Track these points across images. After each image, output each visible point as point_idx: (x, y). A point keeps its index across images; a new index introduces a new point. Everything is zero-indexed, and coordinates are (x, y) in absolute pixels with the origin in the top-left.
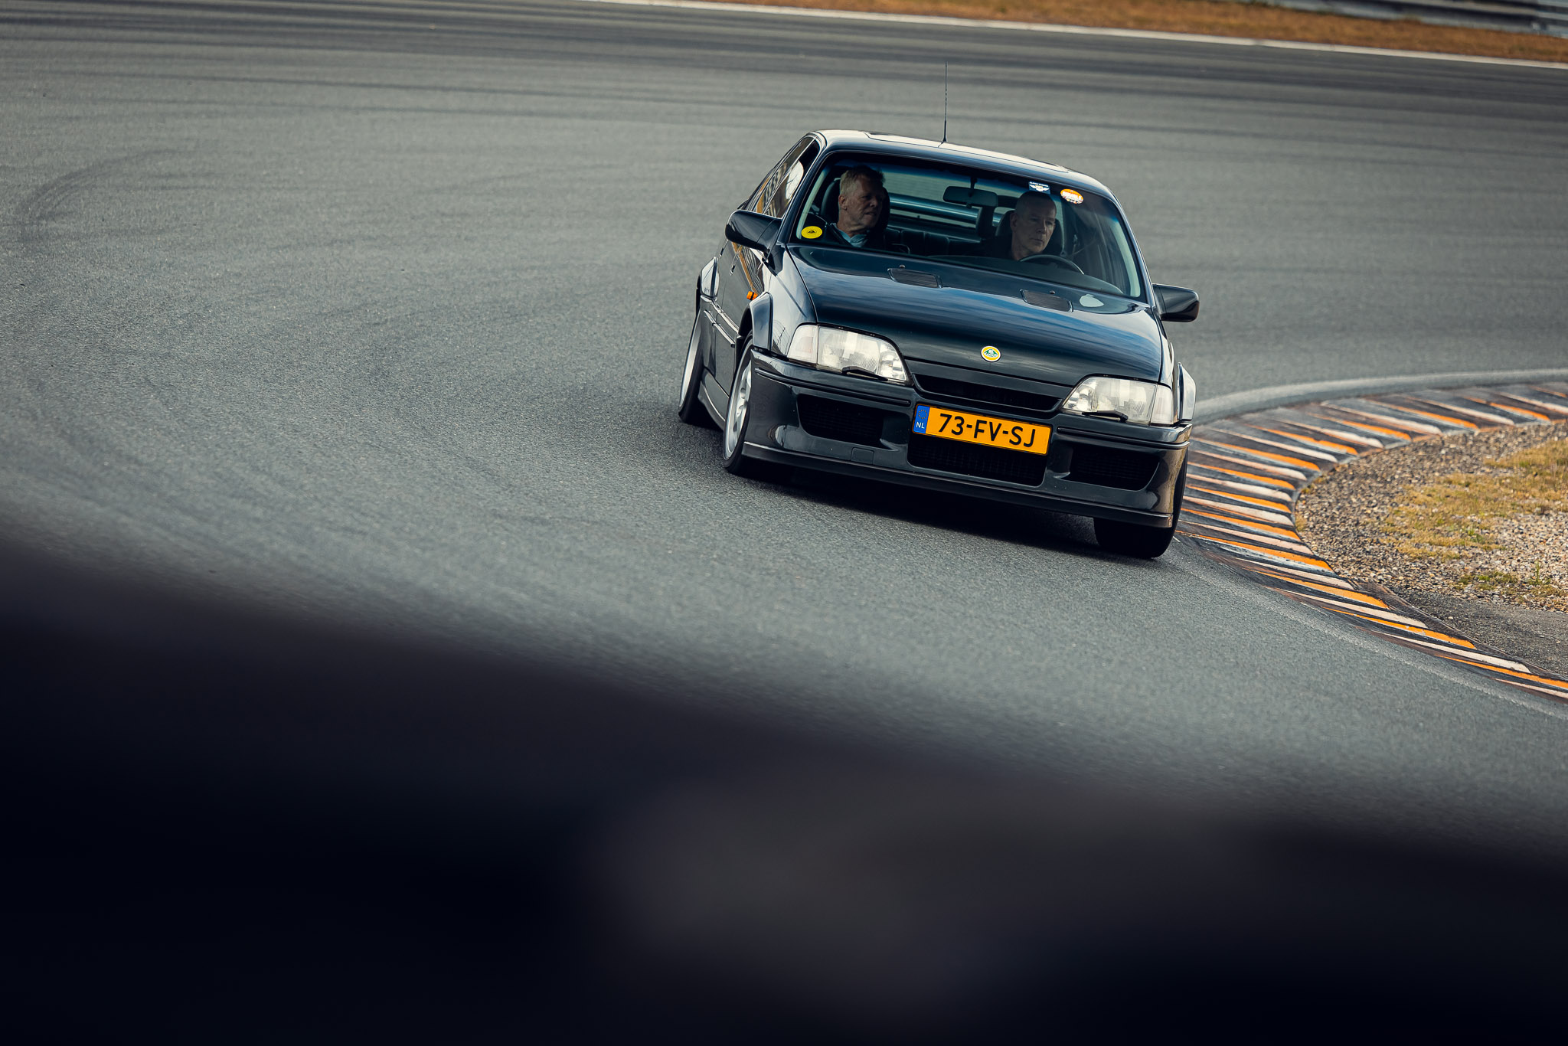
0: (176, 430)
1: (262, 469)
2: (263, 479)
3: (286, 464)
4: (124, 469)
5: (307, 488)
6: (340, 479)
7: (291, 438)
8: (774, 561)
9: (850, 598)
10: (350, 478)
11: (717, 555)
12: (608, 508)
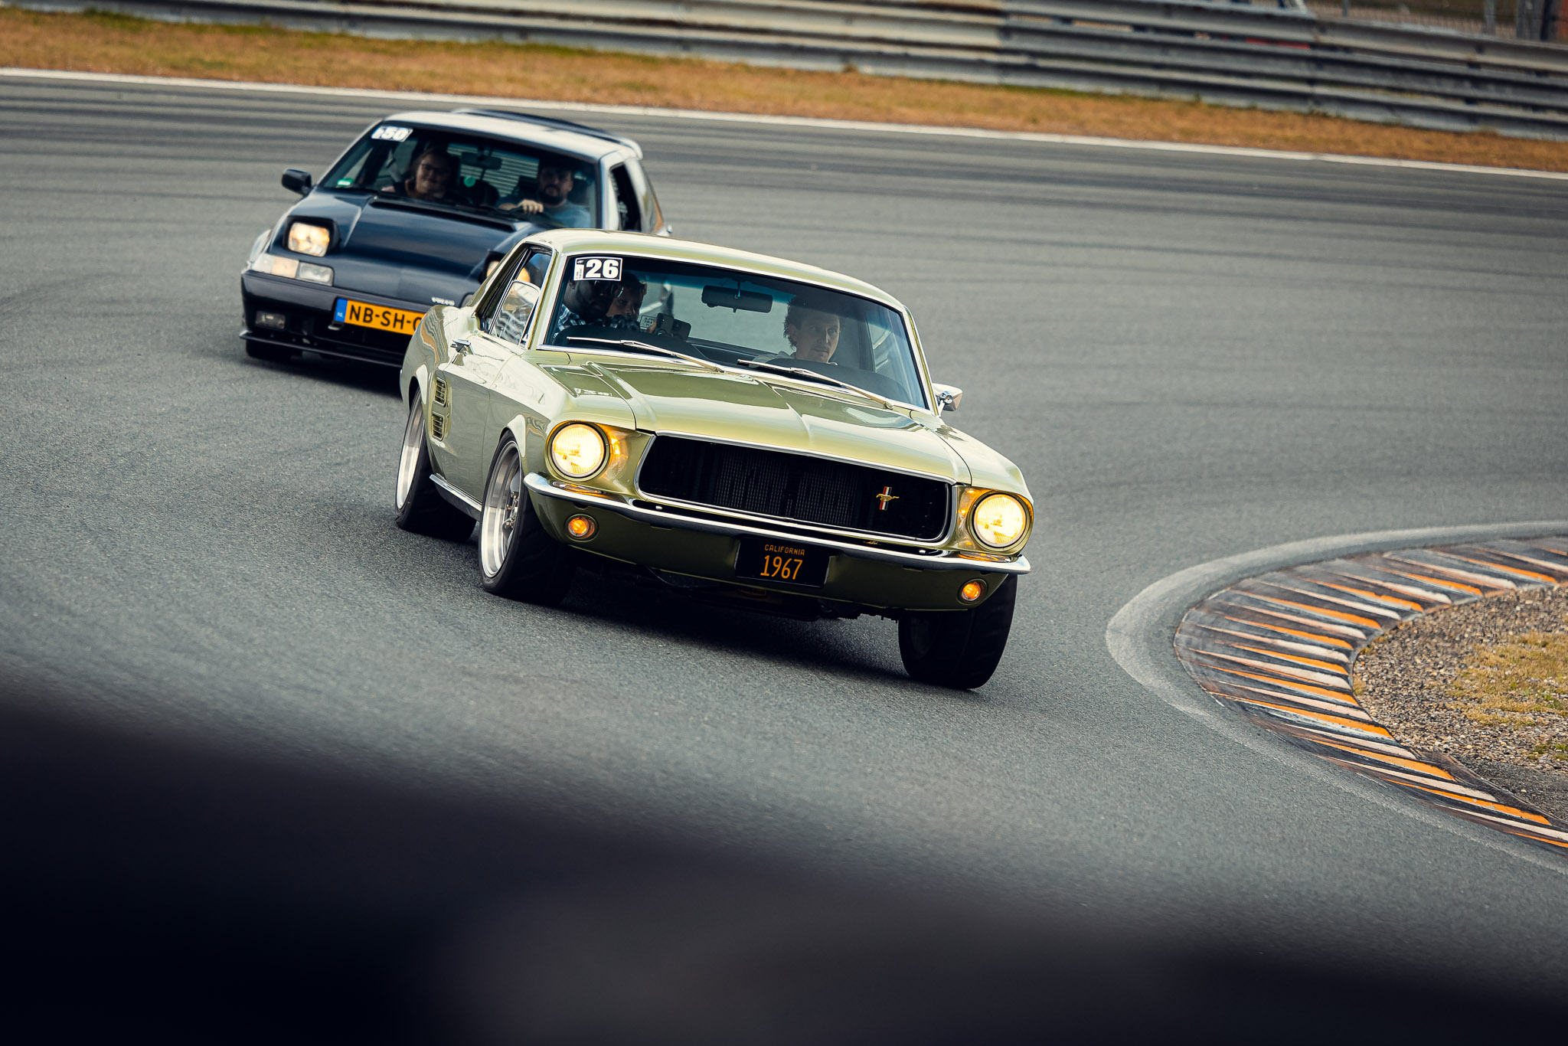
0: (113, 578)
1: (207, 621)
2: (208, 633)
3: (234, 616)
4: (55, 620)
5: (257, 642)
6: (294, 632)
7: (241, 587)
8: (771, 724)
9: (854, 765)
10: (305, 631)
11: (709, 717)
12: (590, 666)
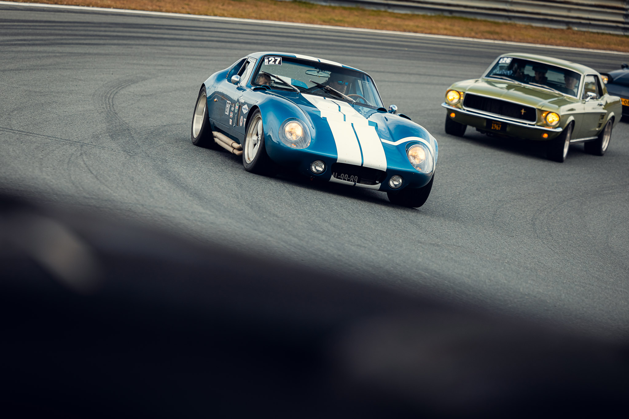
0: (294, 204)
1: (326, 221)
2: (327, 225)
3: (337, 219)
4: (271, 219)
5: (344, 229)
6: (358, 226)
8: (530, 264)
9: (560, 280)
10: (362, 225)
11: (507, 261)
12: (465, 241)
